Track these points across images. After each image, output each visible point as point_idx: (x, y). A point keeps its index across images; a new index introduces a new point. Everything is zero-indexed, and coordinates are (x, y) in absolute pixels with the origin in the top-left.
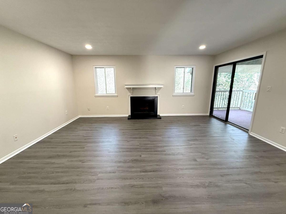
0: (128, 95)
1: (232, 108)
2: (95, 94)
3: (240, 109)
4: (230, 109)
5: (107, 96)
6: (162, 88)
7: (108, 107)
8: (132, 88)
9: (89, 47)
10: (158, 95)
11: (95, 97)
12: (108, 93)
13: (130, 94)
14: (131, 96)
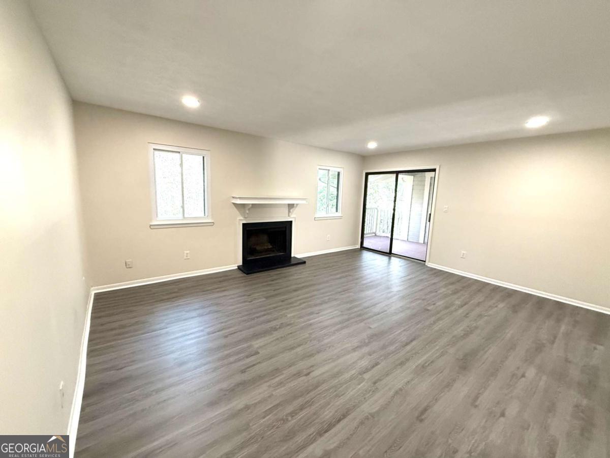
0: (238, 220)
1: (367, 234)
2: (151, 220)
3: (376, 235)
4: (365, 236)
5: (184, 226)
6: (299, 205)
7: (188, 252)
8: (252, 204)
9: (191, 102)
10: (294, 218)
11: (152, 227)
12: (186, 216)
13: (242, 218)
14: (245, 222)
